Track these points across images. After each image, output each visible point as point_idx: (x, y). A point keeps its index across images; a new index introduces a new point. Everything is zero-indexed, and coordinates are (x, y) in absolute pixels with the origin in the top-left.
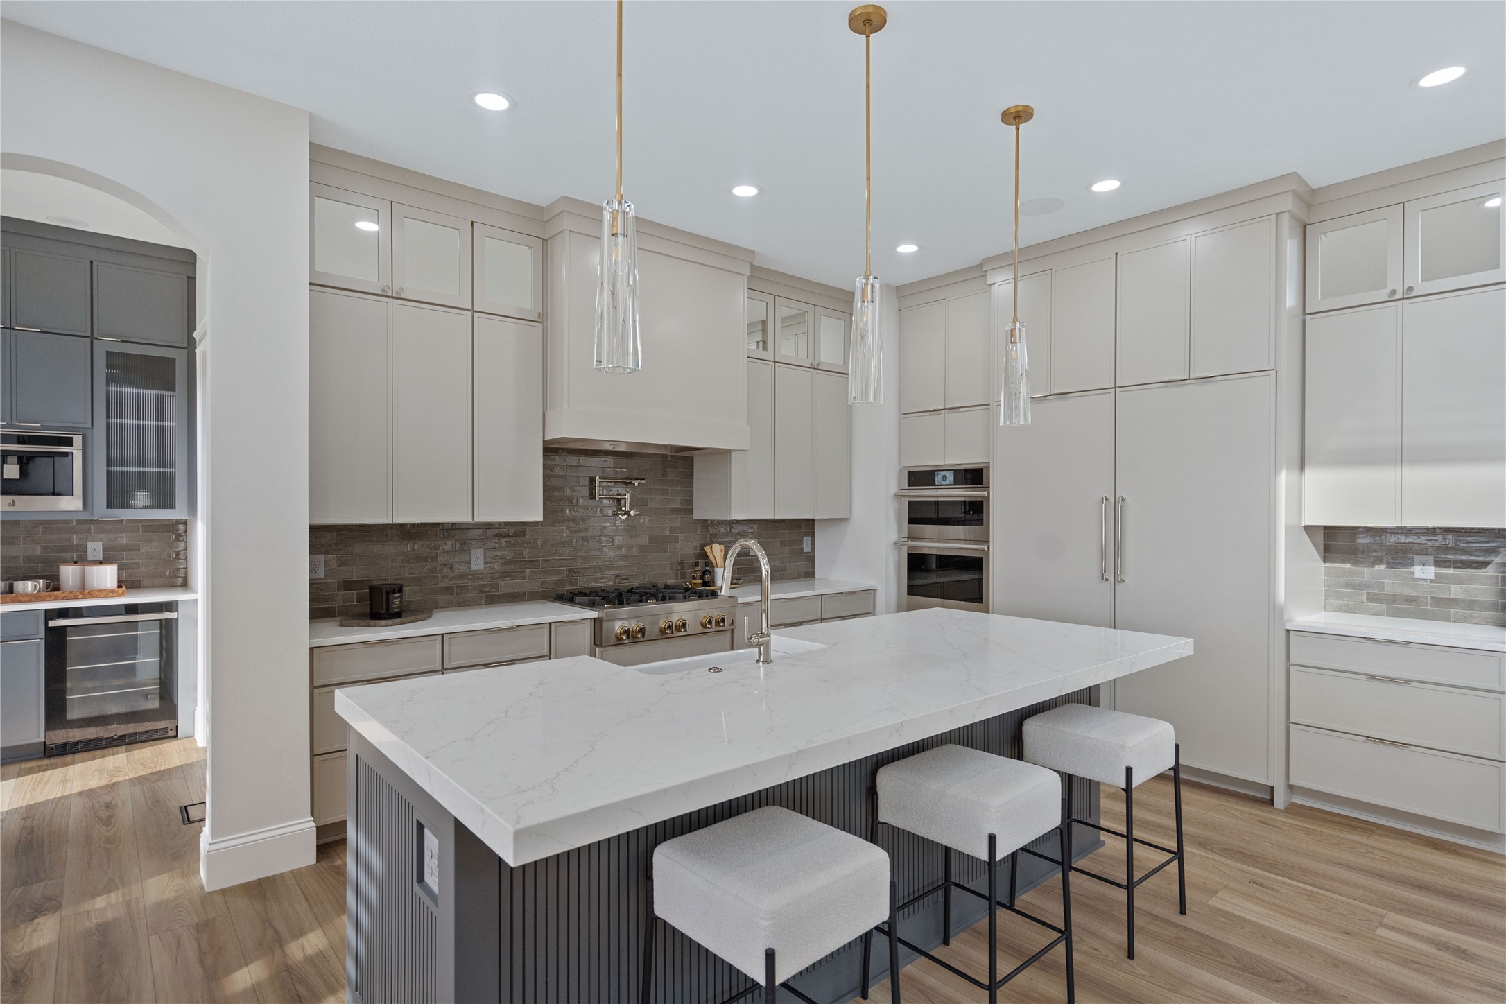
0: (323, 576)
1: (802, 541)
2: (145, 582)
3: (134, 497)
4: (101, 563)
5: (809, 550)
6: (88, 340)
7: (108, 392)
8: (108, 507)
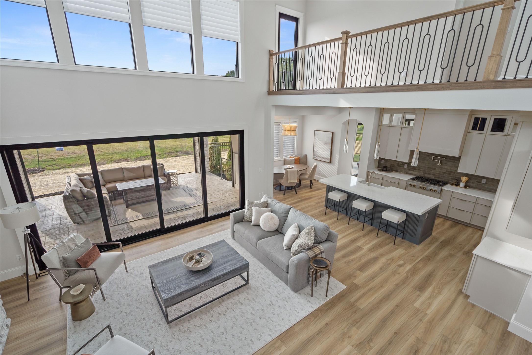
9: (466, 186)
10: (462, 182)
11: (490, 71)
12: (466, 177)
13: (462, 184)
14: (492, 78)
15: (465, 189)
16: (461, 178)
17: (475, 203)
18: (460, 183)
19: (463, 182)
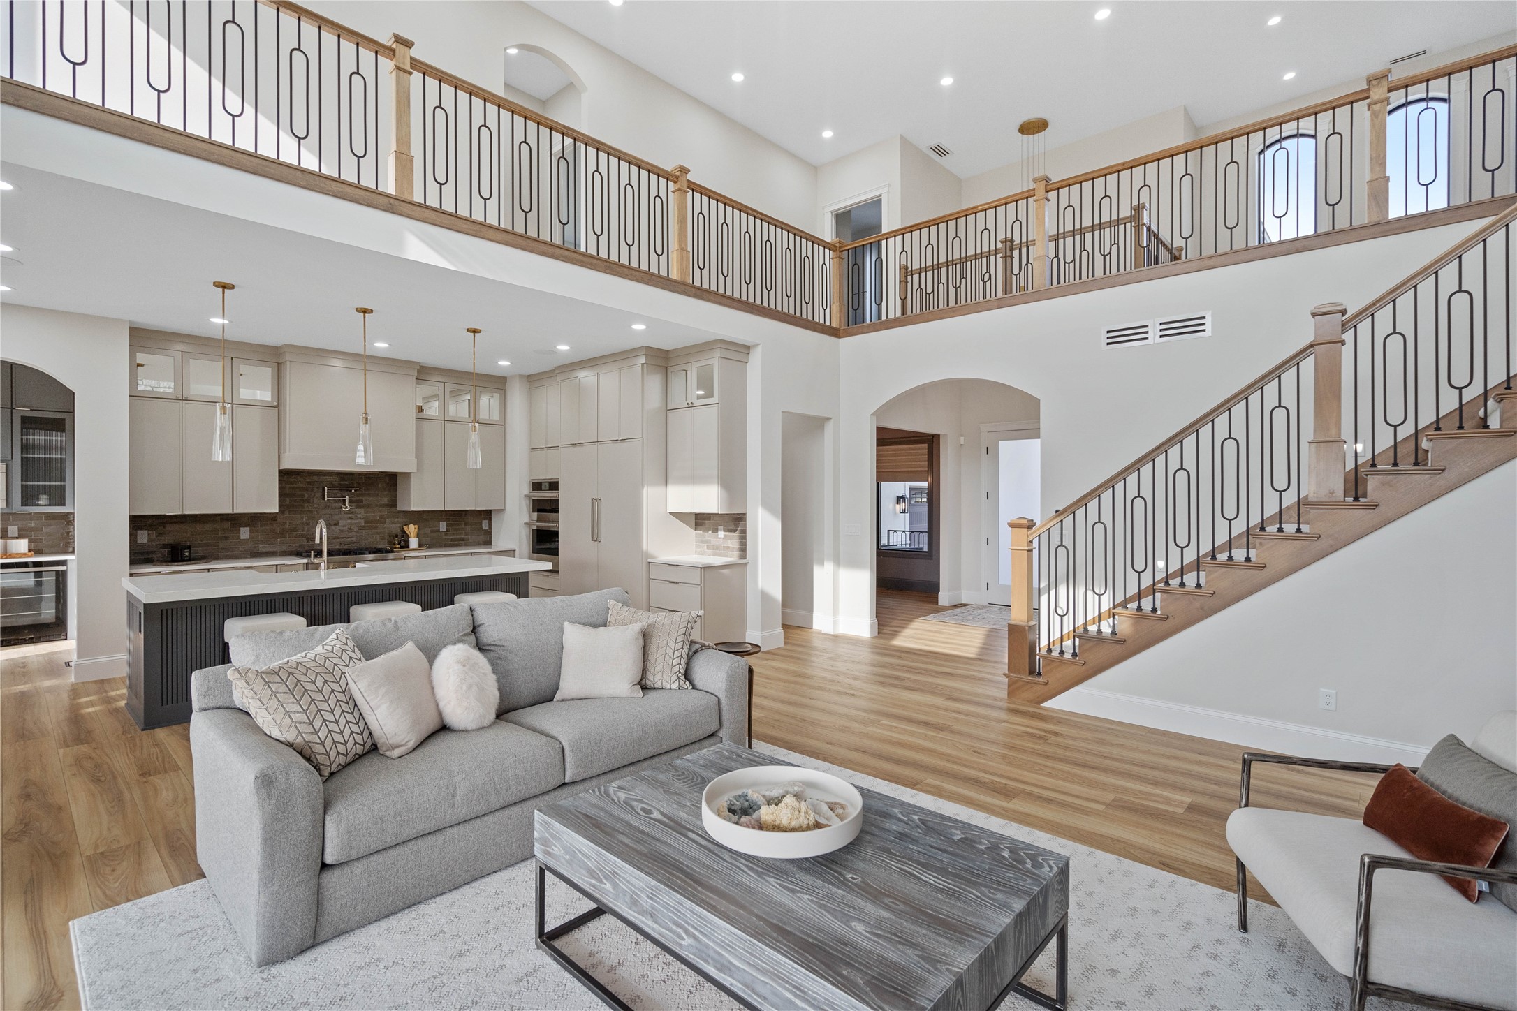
0: (147, 541)
1: (481, 523)
2: (47, 550)
3: (38, 500)
4: (17, 538)
5: (487, 528)
6: (10, 410)
7: (22, 439)
8: (22, 506)
10: (410, 536)
13: (414, 543)
18: (408, 540)
19: (413, 536)
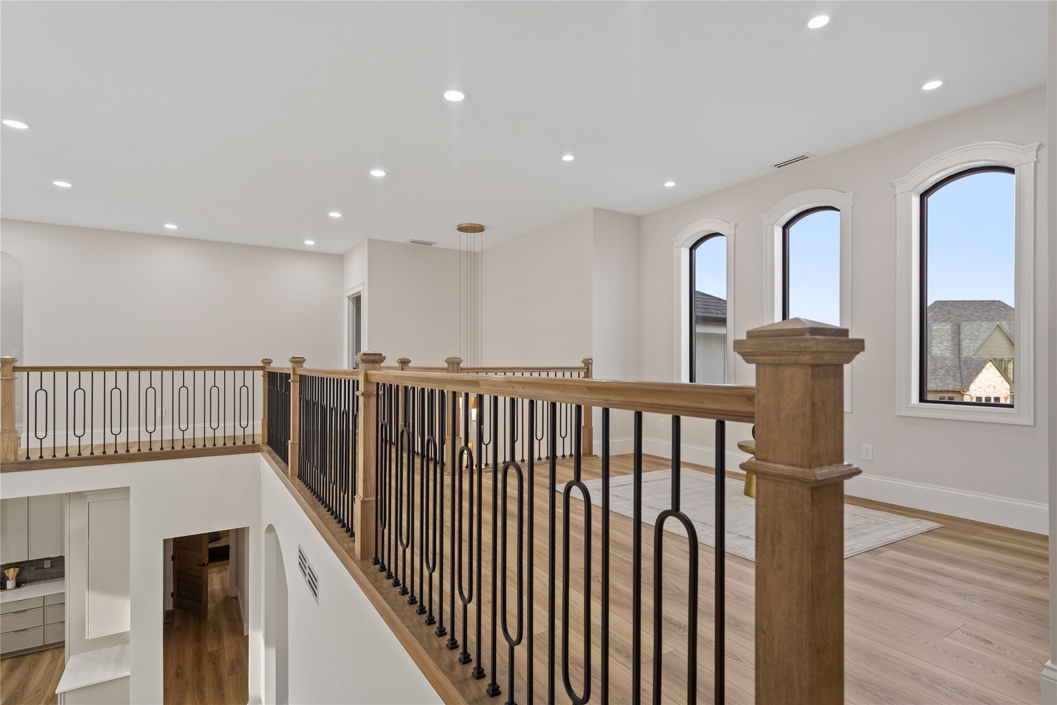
9: (18, 585)
10: (8, 579)
11: (6, 450)
12: (14, 568)
13: (10, 584)
14: (11, 458)
15: (18, 590)
16: (6, 574)
17: (44, 625)
18: (6, 582)
19: (10, 579)
